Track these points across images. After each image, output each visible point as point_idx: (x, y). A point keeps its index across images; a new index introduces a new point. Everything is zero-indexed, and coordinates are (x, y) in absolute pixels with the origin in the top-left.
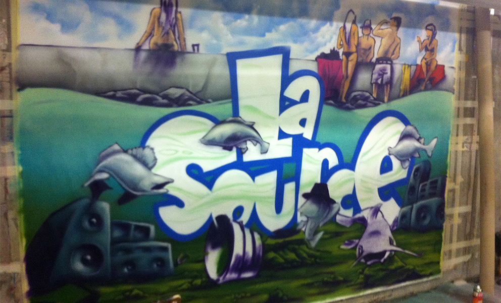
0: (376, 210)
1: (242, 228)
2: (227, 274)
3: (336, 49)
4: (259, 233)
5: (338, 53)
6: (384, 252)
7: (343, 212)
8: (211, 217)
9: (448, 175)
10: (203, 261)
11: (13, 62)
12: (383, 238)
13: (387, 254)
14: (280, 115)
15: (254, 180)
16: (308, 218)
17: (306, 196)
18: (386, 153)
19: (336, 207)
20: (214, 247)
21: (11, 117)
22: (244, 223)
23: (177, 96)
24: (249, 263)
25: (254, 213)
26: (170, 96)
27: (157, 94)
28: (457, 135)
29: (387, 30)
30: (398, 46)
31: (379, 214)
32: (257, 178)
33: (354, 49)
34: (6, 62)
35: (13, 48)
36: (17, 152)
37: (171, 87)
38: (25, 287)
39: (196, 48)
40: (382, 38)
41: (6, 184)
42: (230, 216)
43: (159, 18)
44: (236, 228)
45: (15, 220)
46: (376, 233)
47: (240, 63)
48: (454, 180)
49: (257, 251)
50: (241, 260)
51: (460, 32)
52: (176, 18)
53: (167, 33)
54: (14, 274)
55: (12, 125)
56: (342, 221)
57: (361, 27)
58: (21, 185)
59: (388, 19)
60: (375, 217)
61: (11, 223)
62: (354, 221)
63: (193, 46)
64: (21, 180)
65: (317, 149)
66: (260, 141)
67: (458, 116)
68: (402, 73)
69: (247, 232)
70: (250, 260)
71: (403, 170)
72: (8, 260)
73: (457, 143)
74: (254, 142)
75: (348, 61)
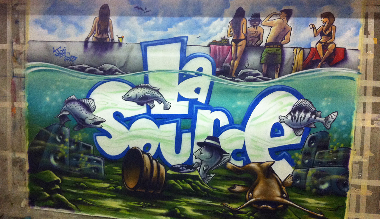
1: (150, 158)
4: (163, 166)
5: (228, 40)
7: (233, 161)
8: (128, 147)
9: (352, 148)
11: (26, 50)
14: (179, 84)
16: (202, 161)
17: (199, 144)
21: (24, 77)
22: (152, 155)
23: (108, 69)
26: (104, 69)
27: (97, 68)
28: (364, 112)
29: (276, 20)
30: (289, 33)
34: (23, 49)
35: (26, 42)
36: (27, 96)
37: (104, 64)
38: (27, 167)
40: (272, 27)
41: (21, 111)
43: (98, 23)
44: (146, 158)
45: (24, 130)
47: (149, 49)
48: (361, 154)
51: (366, 17)
54: (23, 159)
55: (25, 81)
57: (249, 20)
59: (278, 12)
61: (23, 132)
63: (119, 38)
64: (28, 110)
65: (210, 111)
66: (163, 101)
67: (365, 94)
68: (294, 55)
69: (154, 161)
72: (21, 151)
73: (365, 120)
74: (159, 101)
75: (237, 46)
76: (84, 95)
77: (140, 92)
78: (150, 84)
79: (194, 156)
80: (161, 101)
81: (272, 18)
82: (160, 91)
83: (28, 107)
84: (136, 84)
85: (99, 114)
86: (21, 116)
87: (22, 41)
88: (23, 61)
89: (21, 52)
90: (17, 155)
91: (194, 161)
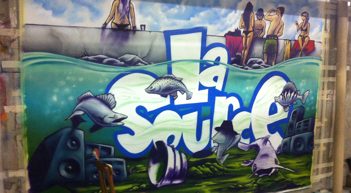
0: (266, 140)
1: (174, 150)
2: (163, 181)
3: (239, 29)
4: (185, 154)
5: (240, 32)
6: (271, 169)
7: (242, 140)
8: (152, 142)
9: (316, 116)
10: (147, 172)
11: (20, 35)
12: (270, 159)
13: (274, 170)
14: (200, 73)
15: (182, 118)
16: (219, 144)
17: (217, 129)
18: (273, 101)
19: (238, 137)
20: (154, 163)
21: (20, 72)
22: (175, 147)
23: (130, 59)
24: (178, 174)
25: (182, 140)
26: (125, 60)
27: (117, 58)
28: (323, 89)
29: (274, 16)
30: (282, 27)
31: (268, 143)
32: (184, 116)
33: (251, 29)
34: (16, 35)
35: (21, 26)
36: (23, 96)
37: (126, 54)
38: (27, 186)
39: (143, 27)
40: (271, 21)
41: (15, 117)
42: (165, 142)
43: (118, 7)
44: (170, 150)
45: (21, 141)
46: (266, 156)
47: (173, 38)
48: (321, 120)
49: (184, 166)
50: (173, 171)
51: (326, 18)
52: (130, 7)
53: (124, 17)
54: (21, 177)
55: (19, 78)
56: (242, 147)
57: (256, 14)
58: (26, 118)
59: (275, 9)
60: (265, 145)
61: (19, 143)
62: (251, 147)
63: (141, 26)
64: (26, 115)
65: (225, 97)
66: (186, 91)
67: (324, 76)
68: (285, 46)
69: (177, 153)
70: (179, 172)
71: (285, 113)
72: (17, 169)
73: (323, 95)
74: (182, 91)
75: (247, 37)
76: (102, 90)
77: (163, 83)
78: (173, 75)
79: (212, 141)
80: (183, 91)
81: (271, 14)
82: (183, 81)
83: (26, 111)
84: (159, 76)
85: (119, 111)
86: (16, 122)
87: (13, 23)
88: (16, 51)
89: (12, 38)
90: (11, 174)
91: (213, 145)
